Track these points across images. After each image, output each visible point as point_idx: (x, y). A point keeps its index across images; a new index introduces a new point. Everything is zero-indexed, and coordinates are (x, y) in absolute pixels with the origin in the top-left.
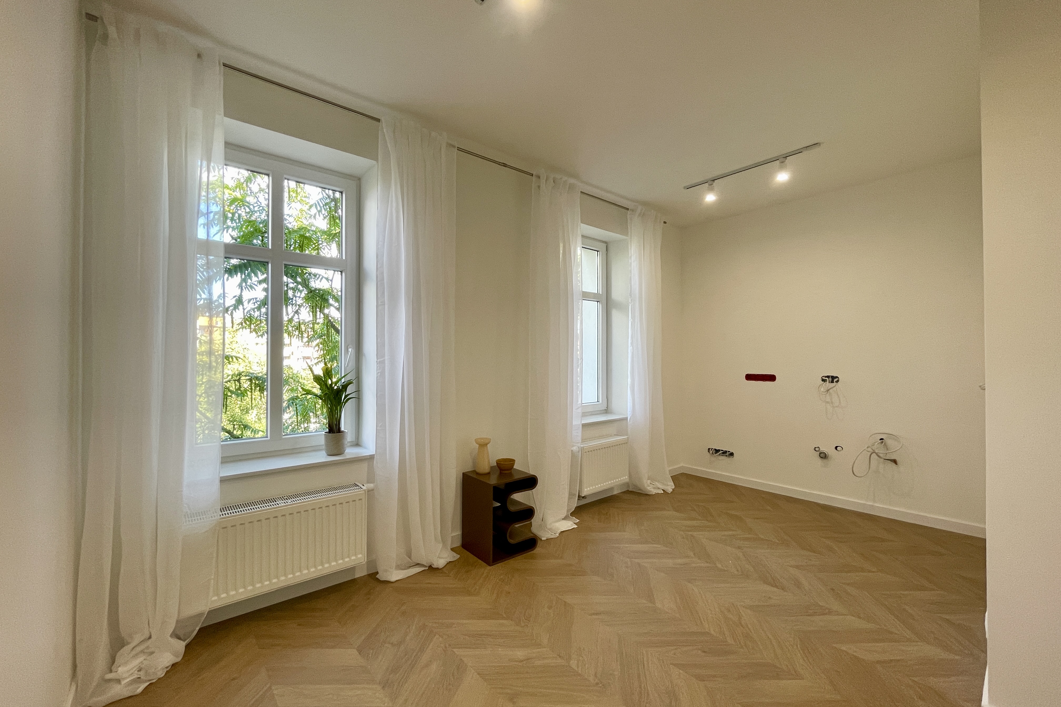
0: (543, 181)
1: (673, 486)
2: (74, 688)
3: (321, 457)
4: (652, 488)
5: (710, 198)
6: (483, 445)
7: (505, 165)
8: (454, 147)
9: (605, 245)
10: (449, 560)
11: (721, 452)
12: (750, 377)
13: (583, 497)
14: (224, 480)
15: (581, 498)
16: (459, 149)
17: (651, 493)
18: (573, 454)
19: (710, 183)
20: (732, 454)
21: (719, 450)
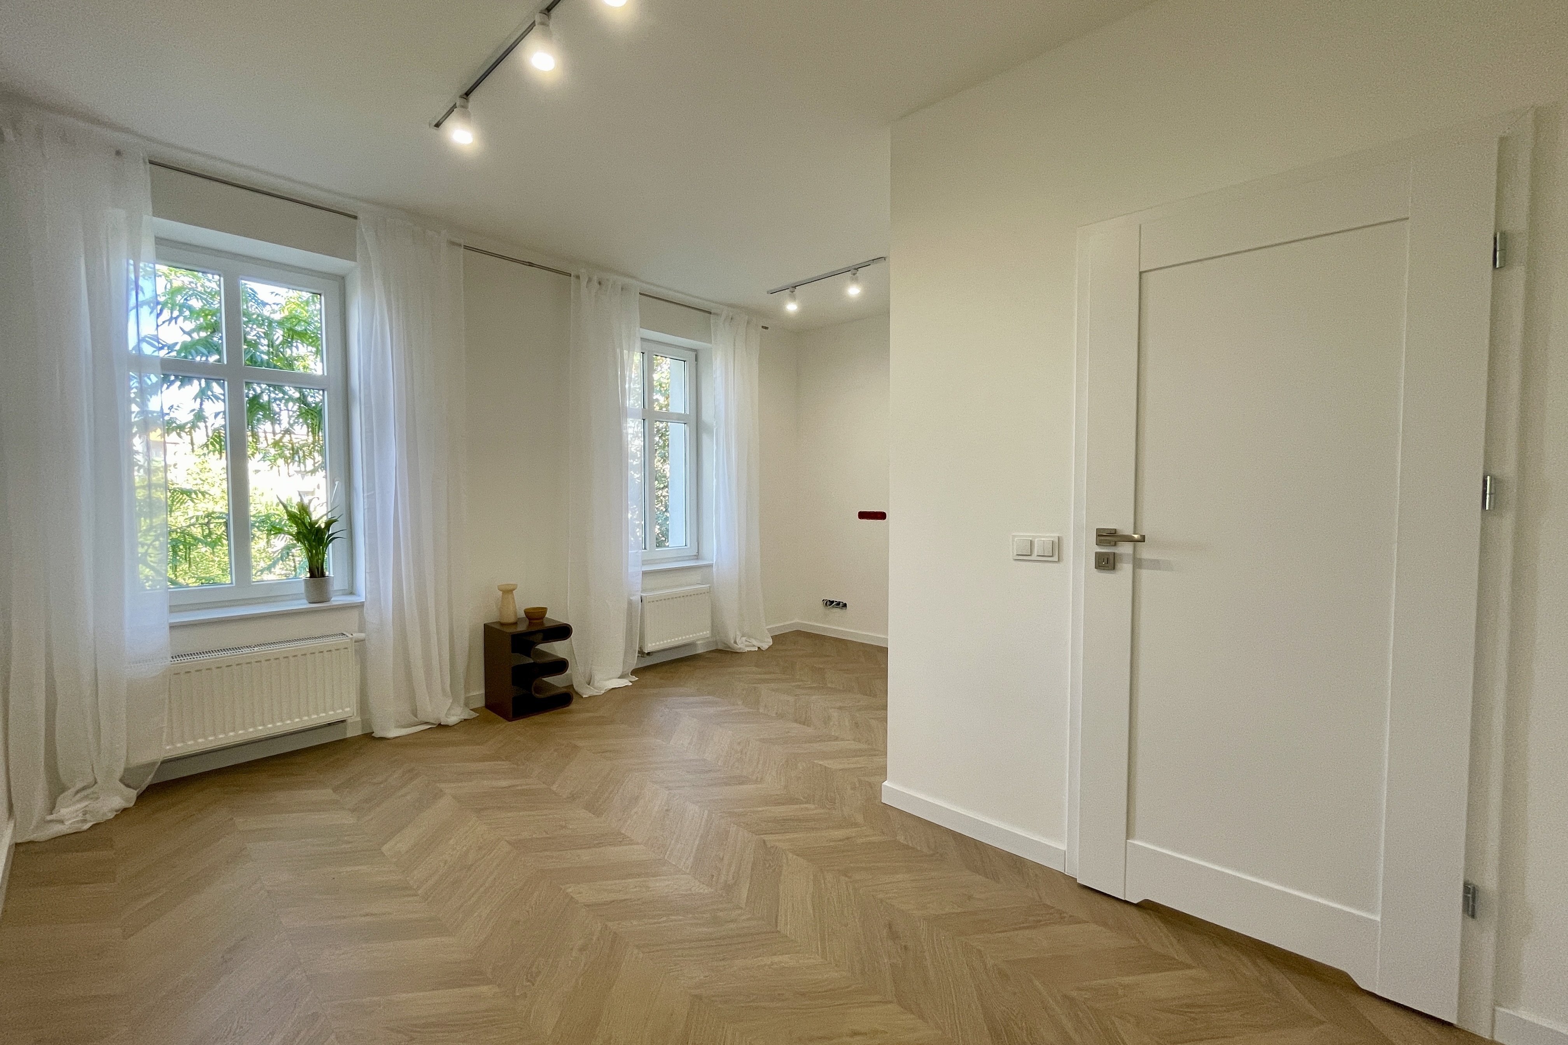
0: (584, 283)
1: (770, 642)
2: (12, 825)
3: (303, 604)
4: (742, 645)
5: (792, 307)
6: (508, 591)
7: (531, 264)
8: (460, 245)
9: (693, 354)
10: (463, 717)
11: (835, 603)
12: (863, 515)
13: (649, 654)
14: (173, 627)
15: (645, 655)
16: (466, 247)
17: (741, 651)
18: (630, 603)
19: (792, 290)
20: (845, 605)
21: (833, 602)
